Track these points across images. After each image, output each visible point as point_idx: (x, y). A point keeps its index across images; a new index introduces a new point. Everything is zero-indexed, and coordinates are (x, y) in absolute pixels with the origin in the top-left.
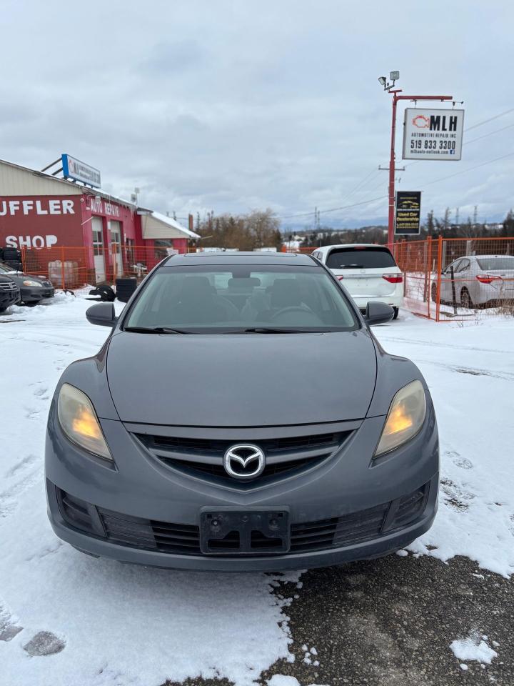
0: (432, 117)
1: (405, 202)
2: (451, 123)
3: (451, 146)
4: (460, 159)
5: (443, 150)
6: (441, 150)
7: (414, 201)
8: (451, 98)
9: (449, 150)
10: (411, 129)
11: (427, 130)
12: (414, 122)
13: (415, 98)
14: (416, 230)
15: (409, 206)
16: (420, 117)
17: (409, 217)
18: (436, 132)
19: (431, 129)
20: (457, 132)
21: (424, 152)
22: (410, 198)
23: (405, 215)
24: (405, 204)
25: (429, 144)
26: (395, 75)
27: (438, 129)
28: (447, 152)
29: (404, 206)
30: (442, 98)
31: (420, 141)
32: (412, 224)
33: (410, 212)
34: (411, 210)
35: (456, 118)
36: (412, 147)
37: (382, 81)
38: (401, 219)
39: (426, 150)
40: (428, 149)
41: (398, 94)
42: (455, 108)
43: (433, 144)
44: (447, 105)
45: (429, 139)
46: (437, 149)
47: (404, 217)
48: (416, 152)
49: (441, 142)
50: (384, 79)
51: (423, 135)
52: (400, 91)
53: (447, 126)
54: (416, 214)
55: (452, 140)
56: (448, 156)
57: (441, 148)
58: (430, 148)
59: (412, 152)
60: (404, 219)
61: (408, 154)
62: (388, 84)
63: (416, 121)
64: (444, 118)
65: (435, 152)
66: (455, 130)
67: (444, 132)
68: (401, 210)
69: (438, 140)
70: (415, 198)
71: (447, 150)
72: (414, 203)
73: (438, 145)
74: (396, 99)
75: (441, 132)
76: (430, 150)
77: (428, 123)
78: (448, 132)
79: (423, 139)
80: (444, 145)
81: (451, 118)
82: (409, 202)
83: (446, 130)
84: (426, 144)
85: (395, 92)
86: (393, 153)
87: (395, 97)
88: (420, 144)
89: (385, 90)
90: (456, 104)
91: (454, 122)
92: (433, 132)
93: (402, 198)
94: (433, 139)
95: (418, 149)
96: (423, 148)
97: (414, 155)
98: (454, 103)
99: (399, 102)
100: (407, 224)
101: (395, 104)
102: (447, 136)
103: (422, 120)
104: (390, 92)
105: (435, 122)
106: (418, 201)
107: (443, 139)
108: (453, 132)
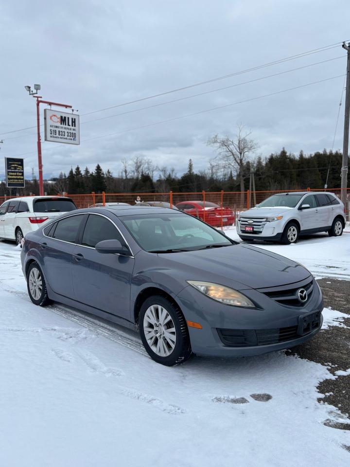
0: (62, 117)
1: (13, 165)
2: (72, 122)
3: (73, 136)
4: (79, 144)
5: (69, 137)
6: (68, 138)
7: (18, 165)
8: (71, 107)
9: (73, 138)
10: (49, 122)
11: (59, 124)
12: (51, 118)
13: (50, 104)
14: (22, 185)
15: (16, 168)
16: (54, 116)
17: (16, 175)
18: (64, 126)
19: (61, 124)
20: (76, 128)
21: (58, 138)
22: (16, 163)
23: (13, 174)
24: (13, 167)
25: (61, 133)
26: (37, 87)
27: (66, 125)
28: (72, 139)
29: (12, 168)
30: (66, 106)
31: (55, 130)
32: (19, 180)
33: (17, 172)
34: (17, 171)
35: (75, 119)
36: (51, 134)
37: (28, 89)
38: (11, 177)
39: (59, 136)
40: (61, 136)
41: (40, 99)
42: (74, 113)
43: (63, 133)
44: (69, 110)
45: (61, 130)
46: (66, 137)
47: (13, 175)
48: (53, 137)
49: (68, 132)
50: (29, 88)
51: (57, 127)
52: (41, 97)
53: (70, 123)
54: (21, 174)
55: (74, 132)
56: (72, 142)
57: (68, 136)
58: (62, 135)
59: (51, 137)
60: (13, 177)
61: (49, 138)
62: (32, 91)
63: (52, 117)
64: (68, 118)
65: (64, 138)
66: (75, 126)
67: (69, 127)
68: (10, 170)
69: (66, 131)
70: (20, 163)
71: (71, 138)
72: (19, 167)
73: (66, 134)
74: (39, 102)
75: (67, 126)
76: (61, 137)
77: (59, 120)
78: (71, 127)
79: (57, 130)
80: (69, 134)
81: (72, 119)
82: (16, 165)
83: (70, 126)
84: (59, 133)
85: (38, 97)
86: (39, 136)
87: (38, 100)
88: (56, 132)
89: (30, 94)
90: (74, 111)
91: (74, 122)
92: (62, 126)
93: (10, 162)
94: (63, 130)
95: (54, 136)
96: (57, 135)
97: (52, 139)
98: (73, 110)
99: (41, 104)
100: (15, 180)
101: (38, 105)
102: (71, 129)
103: (55, 117)
104: (34, 97)
105: (63, 120)
106: (22, 165)
107: (69, 131)
108: (74, 127)
